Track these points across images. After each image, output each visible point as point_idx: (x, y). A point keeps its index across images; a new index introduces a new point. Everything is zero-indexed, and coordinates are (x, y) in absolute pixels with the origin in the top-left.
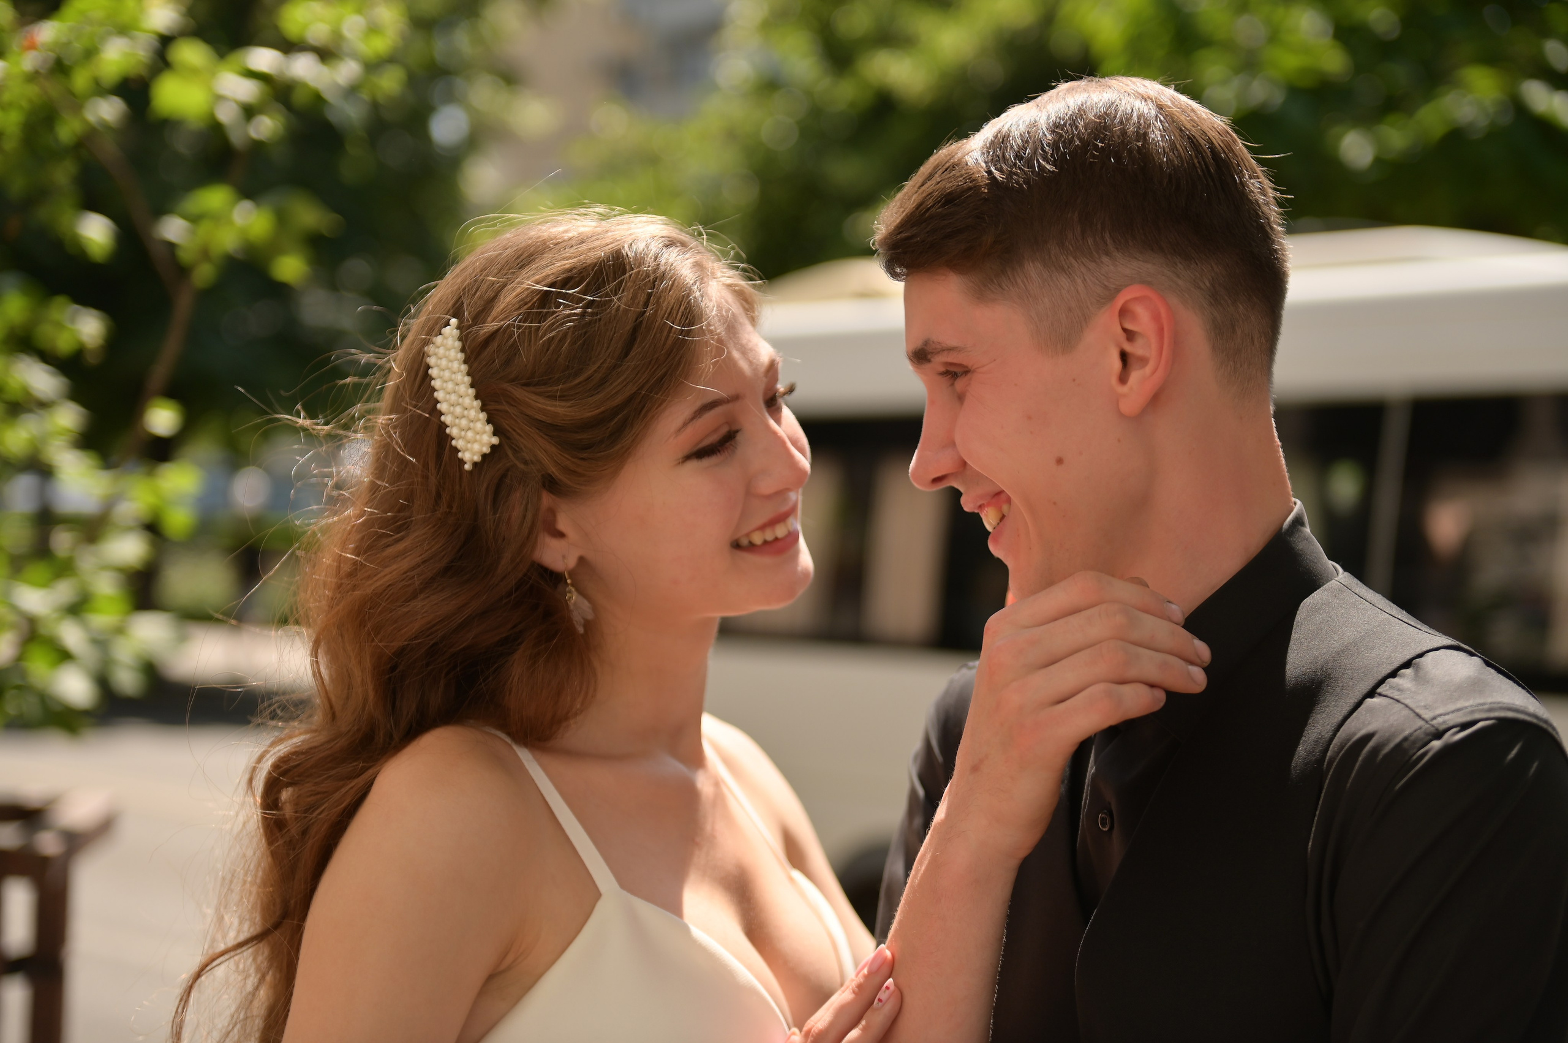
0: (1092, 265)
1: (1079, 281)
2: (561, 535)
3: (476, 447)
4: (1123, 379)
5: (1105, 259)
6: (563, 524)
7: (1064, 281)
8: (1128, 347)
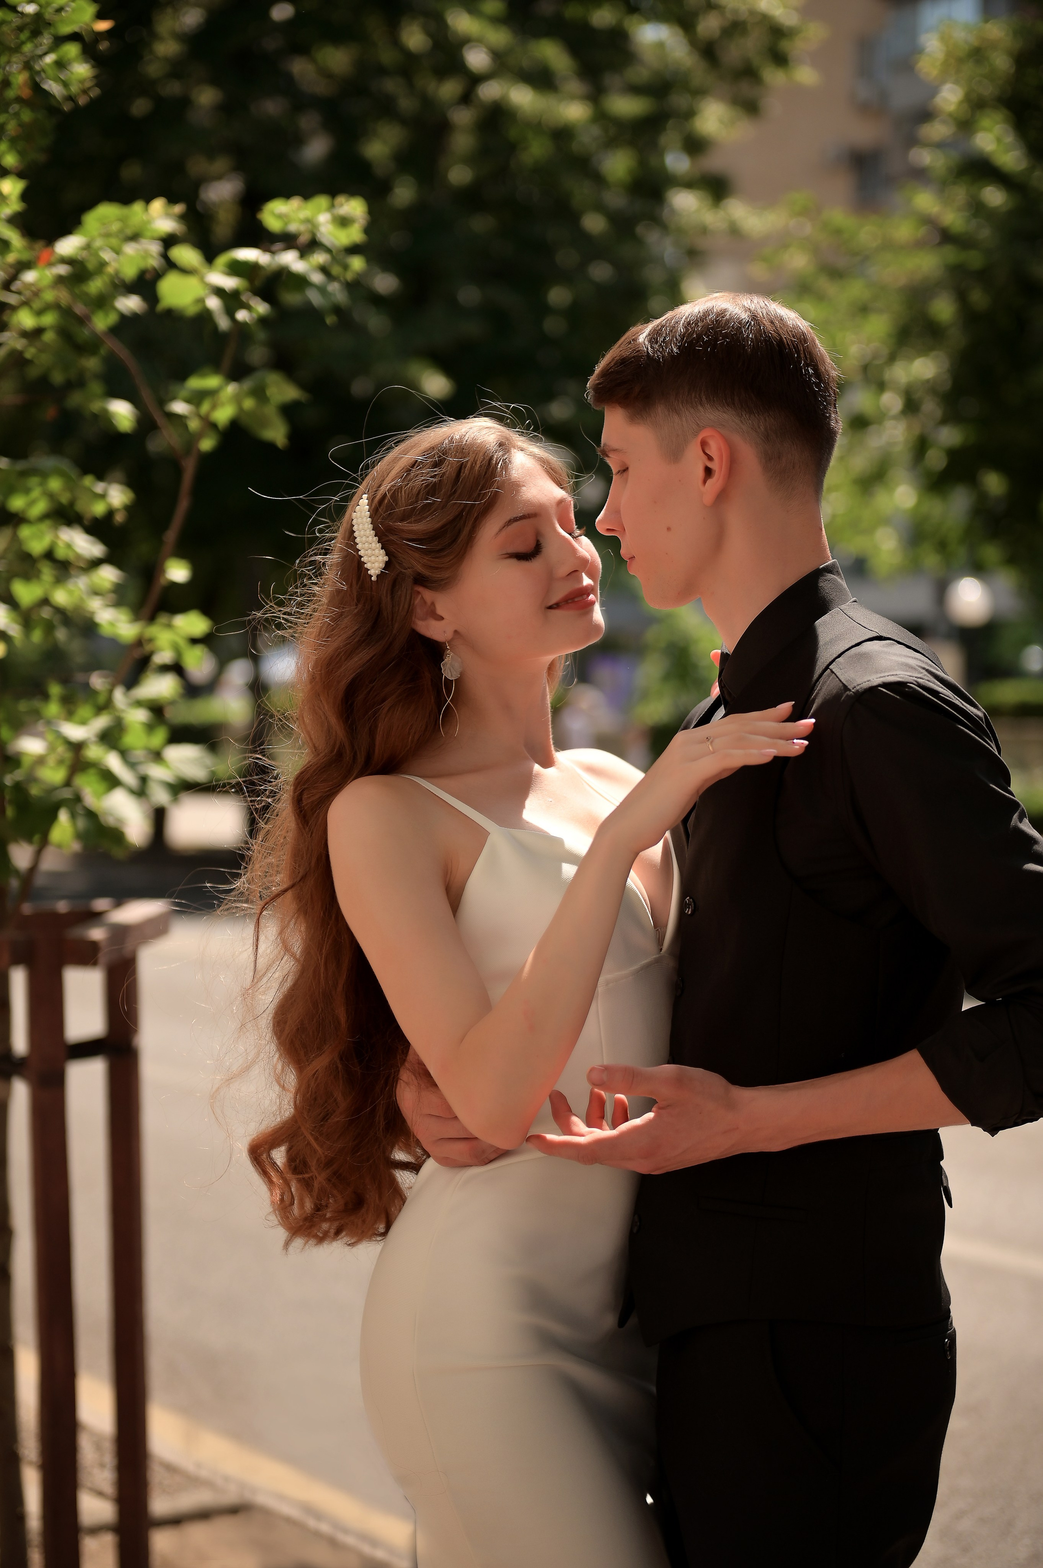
0: (692, 410)
1: (684, 419)
2: (442, 618)
3: (377, 565)
4: (705, 482)
5: (700, 408)
6: (440, 611)
7: (676, 418)
8: (710, 465)
